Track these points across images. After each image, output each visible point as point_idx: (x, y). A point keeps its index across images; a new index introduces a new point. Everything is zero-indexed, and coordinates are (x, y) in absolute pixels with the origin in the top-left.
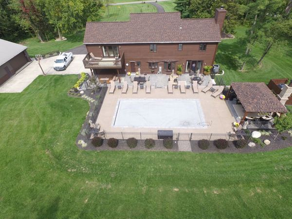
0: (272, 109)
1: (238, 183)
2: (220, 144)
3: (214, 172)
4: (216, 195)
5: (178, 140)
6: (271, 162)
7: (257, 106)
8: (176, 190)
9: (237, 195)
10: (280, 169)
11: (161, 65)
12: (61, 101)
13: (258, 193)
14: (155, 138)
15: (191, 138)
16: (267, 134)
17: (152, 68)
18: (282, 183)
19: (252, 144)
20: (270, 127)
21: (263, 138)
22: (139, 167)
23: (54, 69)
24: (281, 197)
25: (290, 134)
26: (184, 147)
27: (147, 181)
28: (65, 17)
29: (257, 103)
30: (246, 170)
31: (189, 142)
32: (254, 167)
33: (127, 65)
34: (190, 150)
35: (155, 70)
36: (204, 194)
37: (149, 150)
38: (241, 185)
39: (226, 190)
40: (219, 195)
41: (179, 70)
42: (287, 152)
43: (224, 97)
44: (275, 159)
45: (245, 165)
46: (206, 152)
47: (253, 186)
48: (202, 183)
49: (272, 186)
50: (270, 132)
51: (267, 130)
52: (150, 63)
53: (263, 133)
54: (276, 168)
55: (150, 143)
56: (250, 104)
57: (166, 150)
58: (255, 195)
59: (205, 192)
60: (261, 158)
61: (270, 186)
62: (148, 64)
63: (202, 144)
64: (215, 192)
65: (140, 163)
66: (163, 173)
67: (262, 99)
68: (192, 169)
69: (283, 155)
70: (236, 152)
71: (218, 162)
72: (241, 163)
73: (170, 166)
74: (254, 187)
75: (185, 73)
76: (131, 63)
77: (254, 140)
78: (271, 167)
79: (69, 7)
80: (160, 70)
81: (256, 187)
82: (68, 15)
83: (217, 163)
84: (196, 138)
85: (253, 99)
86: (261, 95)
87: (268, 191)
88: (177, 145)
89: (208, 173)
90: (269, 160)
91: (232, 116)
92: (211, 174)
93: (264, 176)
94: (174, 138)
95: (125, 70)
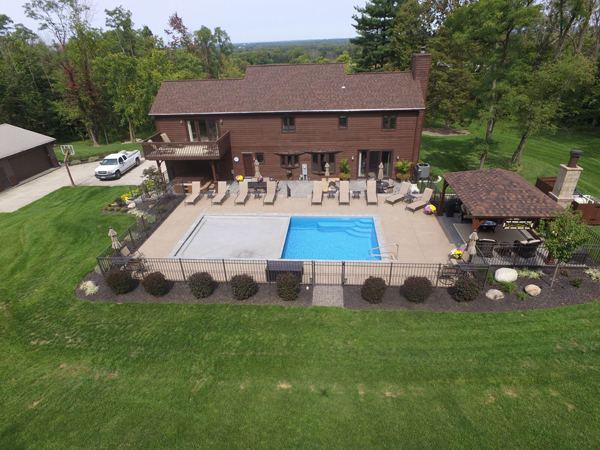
0: (535, 210)
1: (453, 376)
2: (416, 290)
3: (394, 350)
4: (389, 401)
5: (312, 285)
6: (545, 332)
7: (498, 204)
8: (284, 386)
9: (449, 401)
10: (571, 349)
11: (305, 160)
12: (83, 221)
13: (507, 399)
14: (260, 277)
15: (344, 280)
16: (534, 274)
17: (288, 166)
18: (574, 376)
19: (493, 294)
20: (541, 262)
21: (522, 282)
22: (206, 337)
24: (570, 407)
25: (590, 276)
26: (327, 297)
27: (216, 365)
28: (141, 96)
29: (497, 198)
30: (479, 349)
31: (340, 288)
32: (502, 342)
33: (236, 159)
34: (340, 303)
35: (294, 172)
36: (357, 395)
37: (241, 303)
38: (460, 381)
39: (420, 389)
40: (398, 401)
41: (344, 170)
42: (585, 313)
43: (433, 208)
44: (557, 326)
45: (476, 337)
46: (378, 310)
47: (494, 382)
48: (357, 373)
49: (546, 383)
50: (541, 272)
51: (534, 268)
52: (283, 156)
53: (524, 273)
54: (558, 347)
55: (243, 287)
56: (482, 201)
57: (281, 303)
58: (497, 402)
59: (361, 393)
60: (518, 323)
61: (542, 382)
62: (279, 158)
63: (373, 291)
64: (388, 394)
65: (209, 329)
66: (262, 351)
67: (509, 191)
68: (337, 342)
69: (575, 318)
70: (456, 311)
71: (407, 329)
72: (465, 333)
73: (284, 336)
74: (498, 385)
75: (357, 178)
76: (244, 155)
77: (503, 286)
78: (546, 344)
79: (150, 78)
80: (305, 172)
81: (502, 385)
82: (147, 93)
83: (403, 331)
84: (357, 278)
85: (488, 192)
86: (506, 182)
87: (535, 393)
88: (309, 295)
89: (379, 352)
90: (539, 328)
91: (451, 242)
92: (384, 354)
93: (527, 363)
94: (306, 279)
95: (233, 172)
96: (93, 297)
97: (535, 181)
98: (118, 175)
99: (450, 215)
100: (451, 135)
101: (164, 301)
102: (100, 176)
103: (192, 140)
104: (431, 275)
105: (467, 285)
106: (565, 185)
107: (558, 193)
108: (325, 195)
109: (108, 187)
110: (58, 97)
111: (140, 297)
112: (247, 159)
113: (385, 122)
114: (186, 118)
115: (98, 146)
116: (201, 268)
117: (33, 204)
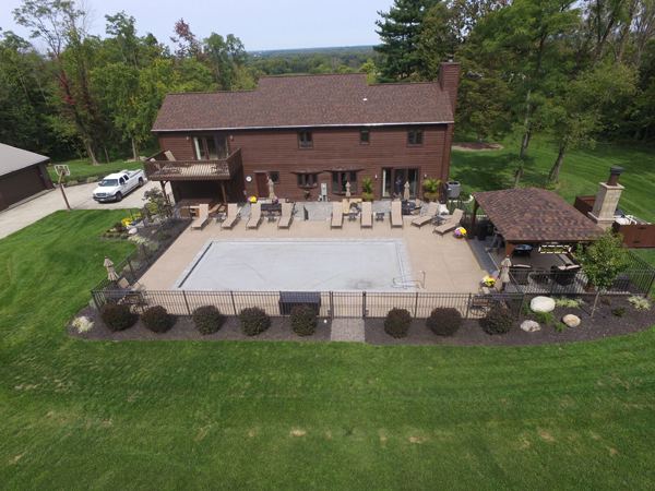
0: (572, 233)
1: (484, 417)
2: (444, 323)
3: (420, 390)
4: (414, 447)
5: (330, 318)
6: (585, 367)
7: (532, 227)
8: (298, 432)
9: (480, 447)
10: (613, 385)
11: (324, 179)
12: (78, 249)
13: (543, 443)
14: (273, 310)
15: (365, 312)
16: (573, 303)
17: (305, 187)
18: (616, 417)
19: (529, 325)
20: (580, 290)
21: (560, 311)
22: (212, 378)
23: (95, 198)
24: (613, 451)
25: (634, 304)
26: (348, 331)
27: (222, 410)
28: (145, 109)
29: (532, 220)
30: (513, 387)
31: (362, 322)
32: (538, 379)
33: (249, 179)
34: (361, 338)
35: (313, 192)
36: (378, 442)
37: (251, 339)
38: (492, 424)
39: (448, 434)
40: (424, 447)
41: (367, 189)
42: (628, 345)
43: (463, 231)
44: (598, 360)
45: (510, 374)
46: (403, 345)
47: (529, 424)
48: (379, 417)
49: (586, 425)
50: (580, 301)
51: (572, 296)
52: (300, 175)
53: (562, 302)
54: (600, 384)
55: (254, 321)
56: (515, 223)
57: (297, 339)
58: (532, 447)
59: (383, 439)
60: (557, 357)
61: (581, 423)
62: (295, 177)
63: (397, 324)
64: (413, 440)
65: (216, 369)
66: (274, 393)
67: (544, 213)
68: (357, 382)
69: (617, 351)
70: (488, 345)
71: (434, 366)
72: (498, 369)
73: (298, 376)
74: (534, 428)
75: (381, 198)
76: (258, 174)
77: (539, 317)
78: (586, 381)
80: (324, 192)
81: (538, 428)
82: (151, 106)
83: (430, 368)
84: (379, 311)
85: (522, 214)
86: (541, 203)
87: (574, 436)
88: (327, 330)
89: (403, 393)
90: (578, 362)
91: (482, 268)
92: (409, 395)
93: (566, 403)
94: (324, 312)
95: (245, 192)
96: (86, 334)
97: (574, 200)
98: (119, 197)
99: (482, 238)
100: (484, 150)
101: (166, 338)
102: (99, 198)
103: (199, 158)
104: (461, 306)
105: (500, 316)
106: (606, 205)
107: (598, 214)
108: (346, 217)
109: (107, 211)
110: (53, 111)
111: (139, 334)
112: (260, 179)
113: (410, 137)
114: (192, 134)
115: (97, 164)
116: (208, 301)
117: (24, 229)
